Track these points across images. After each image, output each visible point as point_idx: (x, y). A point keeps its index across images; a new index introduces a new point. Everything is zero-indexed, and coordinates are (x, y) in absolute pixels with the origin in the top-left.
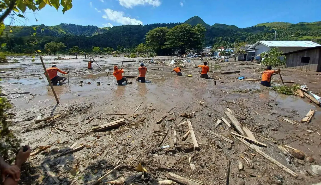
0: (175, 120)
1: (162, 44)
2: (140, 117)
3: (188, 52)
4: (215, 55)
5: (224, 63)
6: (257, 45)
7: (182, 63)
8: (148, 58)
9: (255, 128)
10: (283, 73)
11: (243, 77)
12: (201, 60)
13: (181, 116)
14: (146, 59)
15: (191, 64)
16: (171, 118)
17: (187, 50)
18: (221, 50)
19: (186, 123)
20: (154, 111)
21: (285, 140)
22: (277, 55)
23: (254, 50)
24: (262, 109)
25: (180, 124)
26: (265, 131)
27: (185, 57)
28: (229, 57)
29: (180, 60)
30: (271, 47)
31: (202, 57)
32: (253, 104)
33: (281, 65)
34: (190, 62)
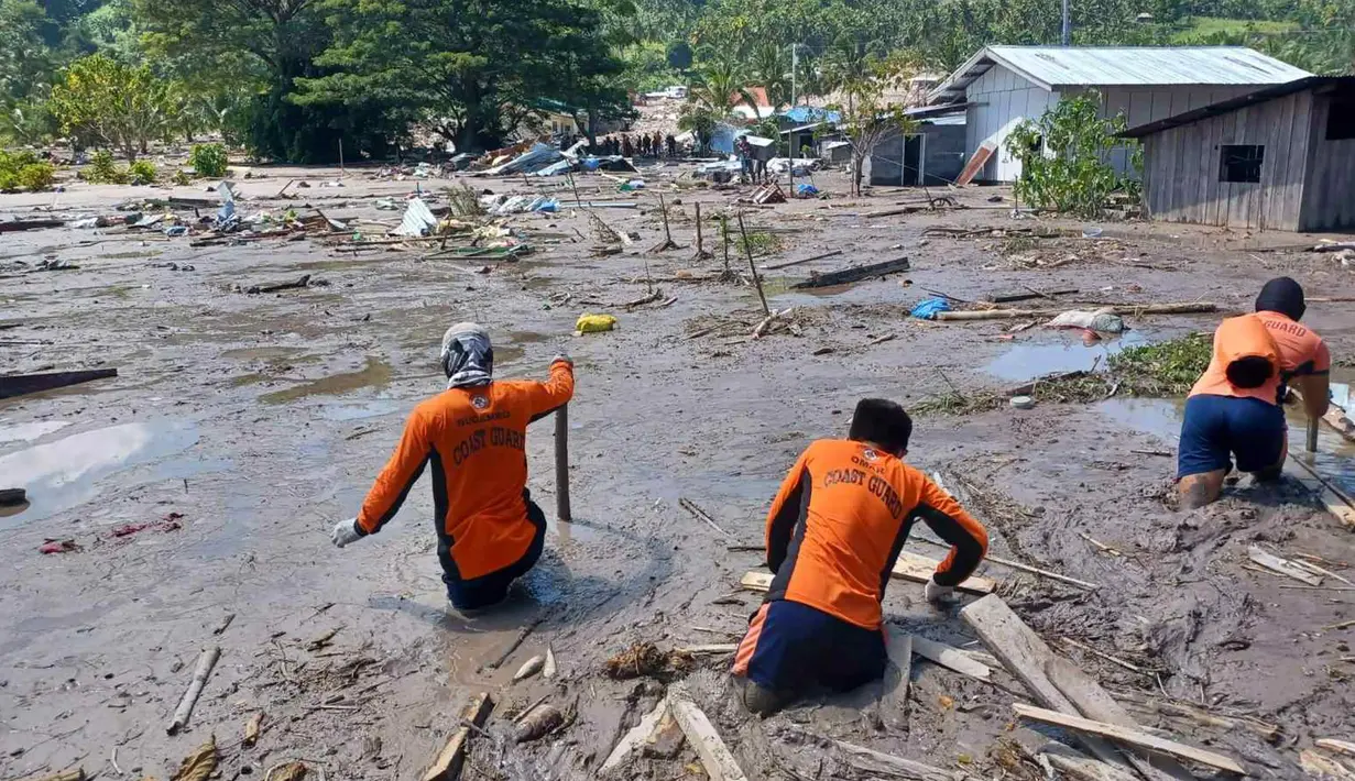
0: (572, 722)
1: (295, 65)
2: (247, 771)
3: (523, 132)
4: (716, 148)
5: (790, 207)
6: (973, 76)
7: (492, 223)
8: (181, 192)
9: (1130, 659)
10: (1143, 250)
11: (938, 301)
12: (630, 189)
13: (615, 673)
14: (160, 194)
15: (564, 226)
16: (539, 713)
17: (516, 117)
18: (757, 112)
19: (666, 724)
20: (364, 682)
21: (1312, 700)
22: (1093, 141)
23: (962, 109)
24: (1112, 507)
25: (623, 747)
26: (1186, 665)
27: (508, 172)
28: (809, 162)
29: (472, 196)
30: (1056, 88)
31: (630, 169)
32: (1053, 483)
33: (1118, 200)
34: (552, 209)
